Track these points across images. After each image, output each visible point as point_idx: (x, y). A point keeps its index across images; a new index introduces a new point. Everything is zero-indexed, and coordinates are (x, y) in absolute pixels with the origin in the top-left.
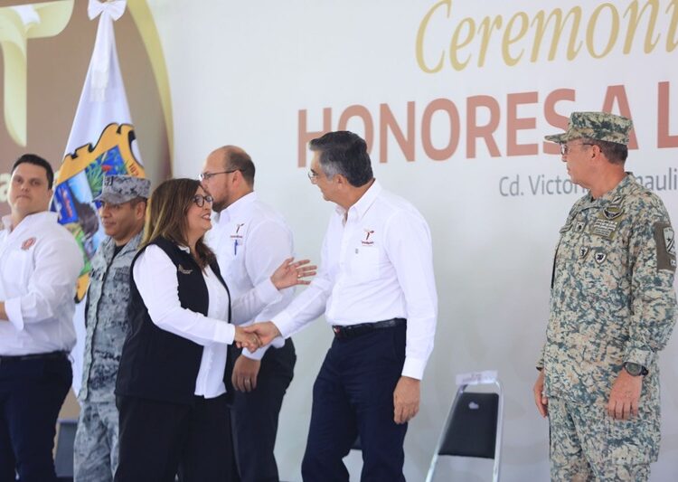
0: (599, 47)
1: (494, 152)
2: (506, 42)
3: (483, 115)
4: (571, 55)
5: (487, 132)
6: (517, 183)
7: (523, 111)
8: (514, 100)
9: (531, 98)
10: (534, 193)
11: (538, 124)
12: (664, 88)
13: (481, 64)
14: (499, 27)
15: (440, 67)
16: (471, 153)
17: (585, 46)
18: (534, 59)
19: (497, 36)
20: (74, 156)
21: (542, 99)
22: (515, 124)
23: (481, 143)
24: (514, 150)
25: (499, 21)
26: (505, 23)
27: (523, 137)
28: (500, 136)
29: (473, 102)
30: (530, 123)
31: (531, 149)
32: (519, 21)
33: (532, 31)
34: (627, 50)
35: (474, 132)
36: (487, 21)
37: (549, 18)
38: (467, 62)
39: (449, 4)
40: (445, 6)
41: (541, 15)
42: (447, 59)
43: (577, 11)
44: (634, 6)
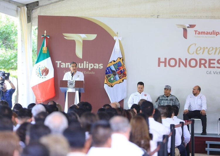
1: (205, 67)
2: (208, 51)
3: (203, 62)
5: (204, 64)
6: (211, 72)
7: (212, 62)
8: (210, 60)
9: (214, 60)
10: (214, 74)
11: (215, 64)
13: (203, 54)
15: (193, 53)
16: (200, 67)
18: (215, 54)
19: (206, 50)
20: (111, 62)
21: (216, 60)
22: (210, 63)
23: (202, 66)
24: (210, 67)
25: (207, 48)
27: (212, 65)
28: (207, 65)
29: (200, 60)
31: (214, 67)
32: (211, 48)
33: (214, 50)
35: (200, 64)
36: (204, 48)
37: (218, 48)
38: (200, 53)
39: (195, 44)
40: (195, 45)
41: (216, 48)
42: (195, 53)
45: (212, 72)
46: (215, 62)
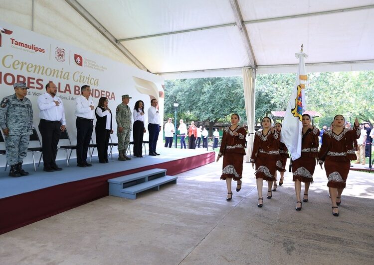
0: (48, 74)
2: (27, 68)
3: (21, 79)
4: (42, 74)
7: (31, 80)
8: (29, 78)
9: (34, 79)
11: (35, 83)
12: (59, 83)
13: (21, 69)
15: (9, 67)
17: (45, 73)
18: (34, 72)
21: (36, 80)
22: (29, 83)
25: (26, 63)
26: (27, 64)
27: (31, 85)
29: (19, 76)
30: (33, 83)
31: (34, 88)
32: (31, 65)
33: (34, 68)
34: (53, 76)
36: (23, 62)
37: (38, 67)
38: (17, 68)
39: (12, 56)
40: (11, 56)
41: (36, 65)
42: (12, 66)
43: (44, 67)
44: (54, 70)
45: (31, 93)
46: (35, 81)
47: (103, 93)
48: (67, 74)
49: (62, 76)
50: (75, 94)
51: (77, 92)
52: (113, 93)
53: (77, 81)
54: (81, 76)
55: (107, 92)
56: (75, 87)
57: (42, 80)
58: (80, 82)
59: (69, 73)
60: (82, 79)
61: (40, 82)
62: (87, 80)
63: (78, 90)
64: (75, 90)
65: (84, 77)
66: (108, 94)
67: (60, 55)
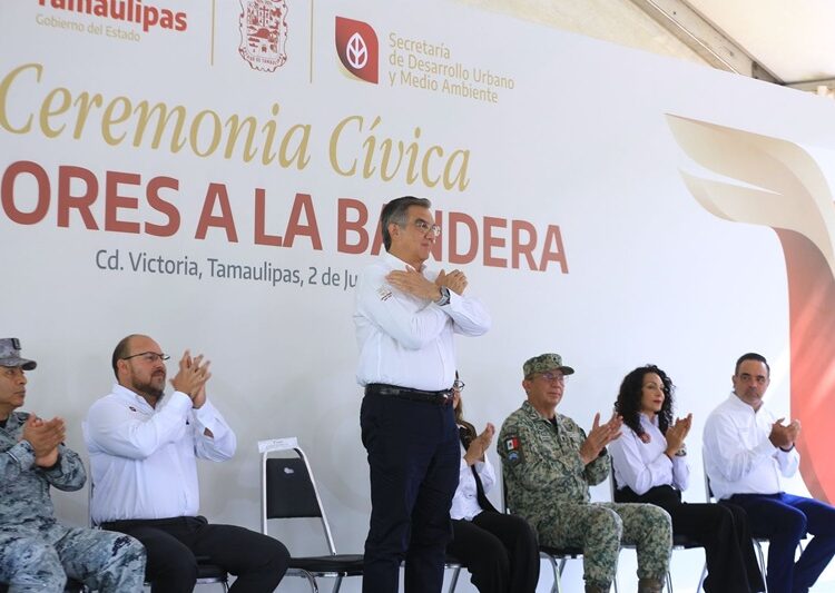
0: (203, 146)
1: (90, 223)
2: (106, 122)
3: (78, 187)
4: (175, 148)
5: (84, 204)
6: (116, 257)
7: (124, 190)
8: (114, 178)
9: (134, 179)
10: (135, 269)
11: (139, 204)
12: (260, 194)
13: (77, 135)
14: (99, 105)
15: (27, 128)
16: (63, 221)
17: (188, 142)
18: (137, 142)
19: (95, 115)
21: (145, 181)
22: (114, 202)
23: (75, 213)
24: (113, 224)
25: (98, 100)
26: (106, 103)
27: (123, 214)
28: (98, 209)
29: (67, 173)
30: (132, 203)
31: (132, 228)
32: (121, 106)
33: (134, 119)
34: (228, 155)
35: (66, 202)
36: (84, 96)
37: (153, 110)
38: (61, 130)
39: (39, 68)
40: (35, 70)
41: (144, 105)
42: (36, 124)
43: (182, 110)
44: (235, 119)
45: (124, 261)
46: (138, 192)
47: (496, 232)
48: (299, 134)
49: (276, 147)
50: (343, 247)
51: (353, 238)
52: (554, 230)
53: (352, 172)
54: (372, 140)
55: (518, 225)
56: (344, 204)
57: (173, 184)
58: (367, 174)
59: (307, 129)
60: (378, 156)
61: (164, 194)
62: (407, 158)
63: (358, 227)
64: (344, 226)
65: (388, 142)
66: (524, 237)
67: (263, 33)
